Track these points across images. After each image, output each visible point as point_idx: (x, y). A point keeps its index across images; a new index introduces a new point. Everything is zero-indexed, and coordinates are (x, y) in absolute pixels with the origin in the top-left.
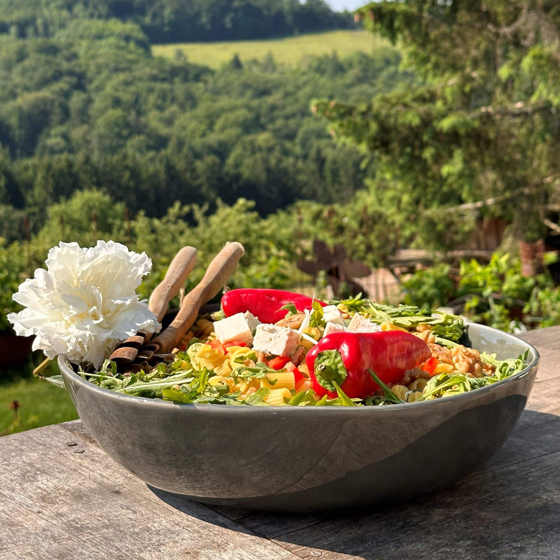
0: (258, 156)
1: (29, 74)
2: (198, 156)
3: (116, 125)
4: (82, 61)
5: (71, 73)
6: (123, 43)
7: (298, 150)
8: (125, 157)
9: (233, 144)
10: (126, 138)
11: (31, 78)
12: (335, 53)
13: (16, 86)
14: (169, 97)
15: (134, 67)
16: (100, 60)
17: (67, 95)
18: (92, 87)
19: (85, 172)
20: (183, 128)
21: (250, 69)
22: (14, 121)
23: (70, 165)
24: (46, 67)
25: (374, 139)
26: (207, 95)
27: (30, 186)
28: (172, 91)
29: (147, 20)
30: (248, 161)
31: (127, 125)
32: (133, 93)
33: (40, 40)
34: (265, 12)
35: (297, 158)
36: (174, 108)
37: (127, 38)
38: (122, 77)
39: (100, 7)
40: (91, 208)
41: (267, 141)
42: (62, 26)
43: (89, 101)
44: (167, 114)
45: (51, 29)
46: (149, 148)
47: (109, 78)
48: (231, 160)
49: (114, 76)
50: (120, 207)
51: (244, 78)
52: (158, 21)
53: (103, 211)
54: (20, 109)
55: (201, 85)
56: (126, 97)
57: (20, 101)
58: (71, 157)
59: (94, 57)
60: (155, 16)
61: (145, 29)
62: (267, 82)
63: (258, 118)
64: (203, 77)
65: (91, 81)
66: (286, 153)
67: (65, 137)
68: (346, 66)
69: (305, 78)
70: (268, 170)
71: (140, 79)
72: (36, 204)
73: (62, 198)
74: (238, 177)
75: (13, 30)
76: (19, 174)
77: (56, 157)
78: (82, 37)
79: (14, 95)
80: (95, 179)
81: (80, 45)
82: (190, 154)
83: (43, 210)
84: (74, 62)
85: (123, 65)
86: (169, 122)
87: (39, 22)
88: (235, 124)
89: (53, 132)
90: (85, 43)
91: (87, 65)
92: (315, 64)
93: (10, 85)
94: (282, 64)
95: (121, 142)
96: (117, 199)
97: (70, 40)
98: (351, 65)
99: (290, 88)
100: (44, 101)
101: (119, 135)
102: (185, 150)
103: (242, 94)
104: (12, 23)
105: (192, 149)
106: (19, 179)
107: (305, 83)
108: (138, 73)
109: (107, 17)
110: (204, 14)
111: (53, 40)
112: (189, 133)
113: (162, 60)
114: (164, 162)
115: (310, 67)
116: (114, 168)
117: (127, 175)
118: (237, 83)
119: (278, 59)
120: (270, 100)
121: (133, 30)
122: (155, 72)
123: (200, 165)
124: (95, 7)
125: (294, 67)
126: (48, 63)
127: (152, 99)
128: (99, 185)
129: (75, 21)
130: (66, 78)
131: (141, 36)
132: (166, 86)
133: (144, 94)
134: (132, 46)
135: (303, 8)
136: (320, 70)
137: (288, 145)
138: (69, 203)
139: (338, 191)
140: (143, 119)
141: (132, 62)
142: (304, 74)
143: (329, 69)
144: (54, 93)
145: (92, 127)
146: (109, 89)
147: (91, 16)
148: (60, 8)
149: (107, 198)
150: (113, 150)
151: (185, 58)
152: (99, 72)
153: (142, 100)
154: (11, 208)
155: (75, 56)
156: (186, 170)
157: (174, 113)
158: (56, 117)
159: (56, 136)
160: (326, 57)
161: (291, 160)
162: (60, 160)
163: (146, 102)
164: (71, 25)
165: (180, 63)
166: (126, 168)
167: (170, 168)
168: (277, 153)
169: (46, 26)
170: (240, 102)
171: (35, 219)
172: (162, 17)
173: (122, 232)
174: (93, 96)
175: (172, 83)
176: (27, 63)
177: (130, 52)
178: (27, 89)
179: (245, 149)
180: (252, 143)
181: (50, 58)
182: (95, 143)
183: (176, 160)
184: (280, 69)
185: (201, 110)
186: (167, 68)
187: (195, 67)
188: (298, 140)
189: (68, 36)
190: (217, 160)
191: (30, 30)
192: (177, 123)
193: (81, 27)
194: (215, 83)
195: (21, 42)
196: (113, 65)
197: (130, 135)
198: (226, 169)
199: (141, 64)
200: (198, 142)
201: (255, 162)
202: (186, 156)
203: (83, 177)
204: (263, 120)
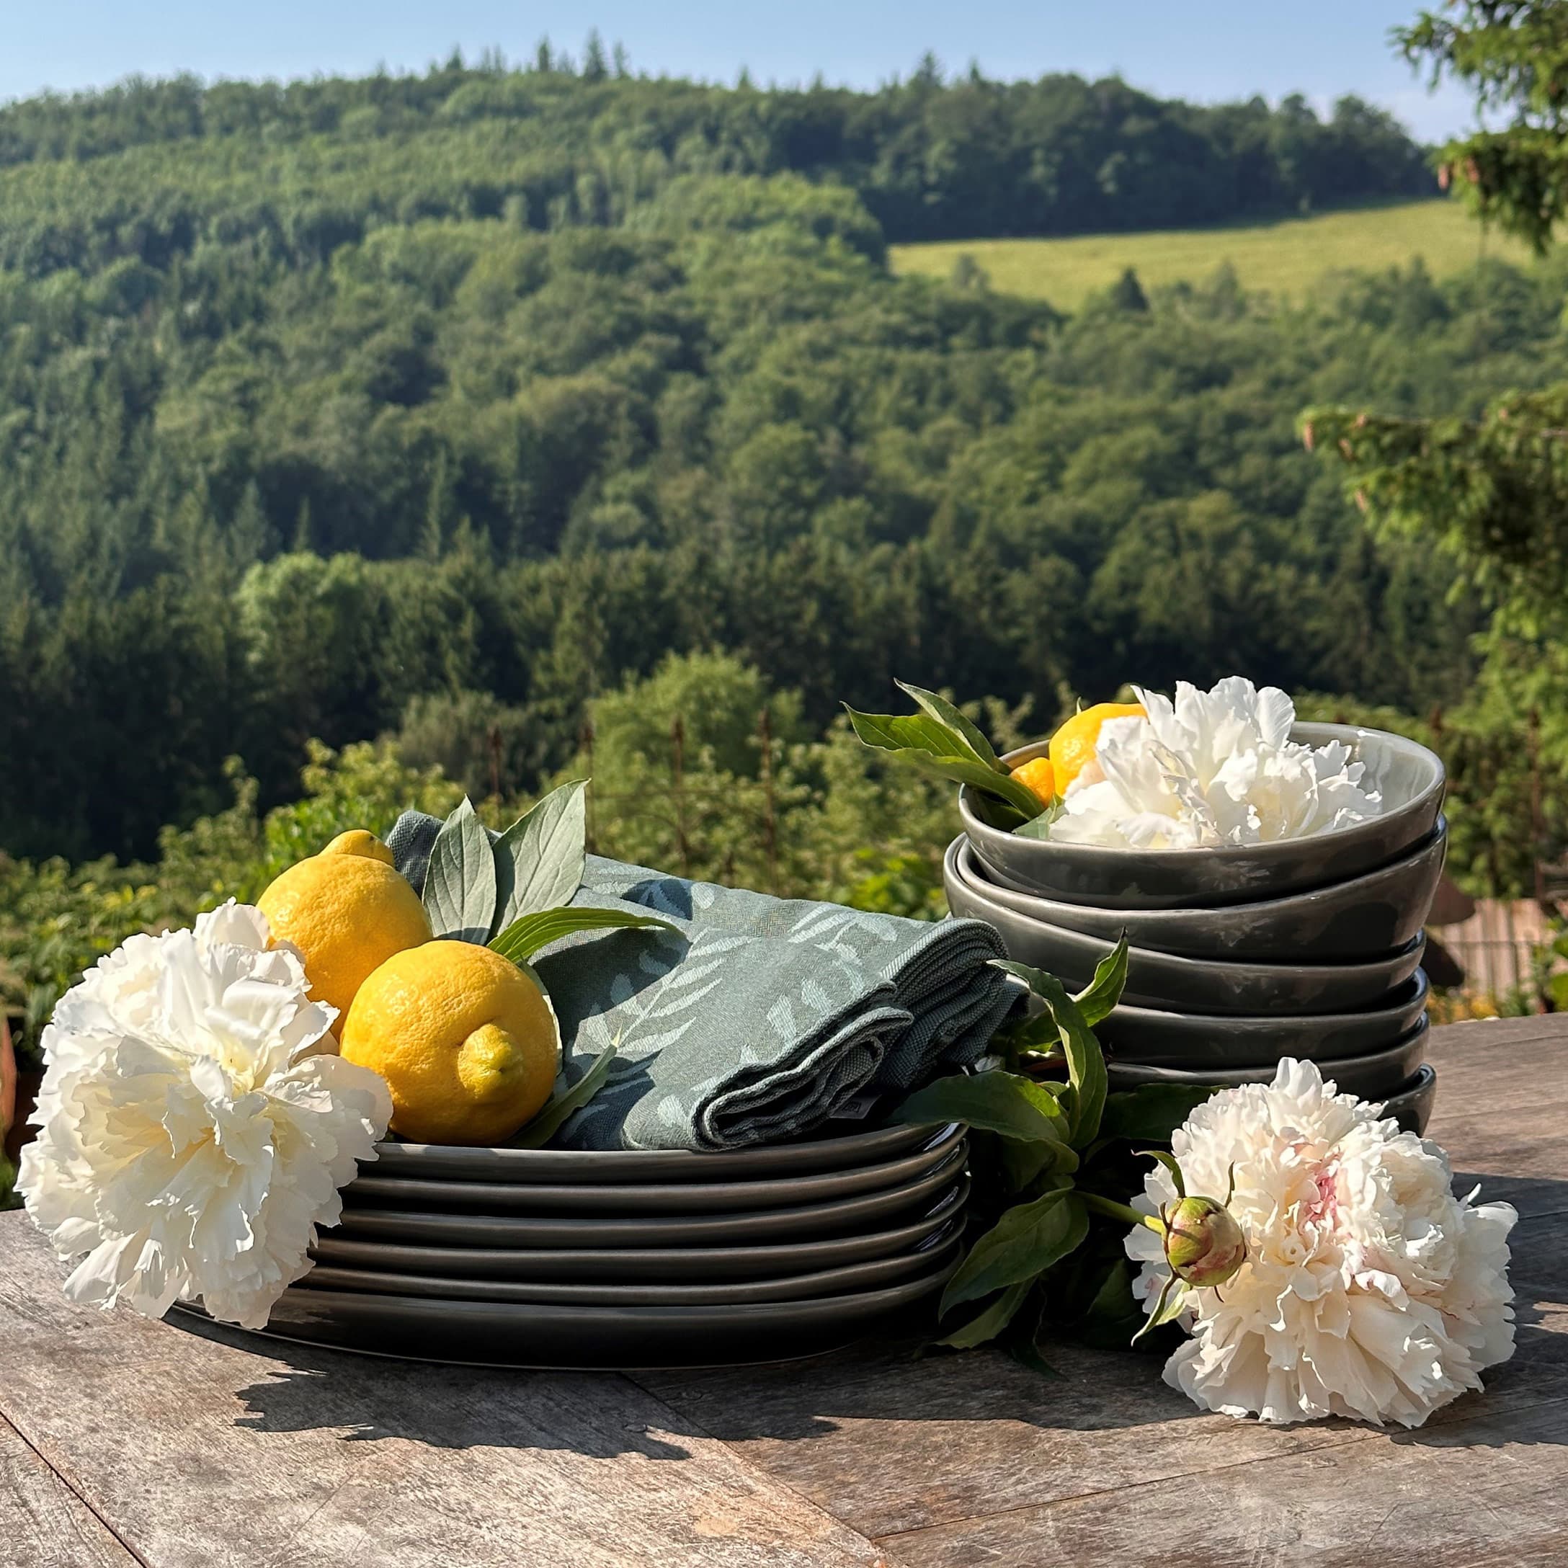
0: (1189, 559)
1: (551, 327)
2: (1014, 557)
3: (785, 468)
4: (696, 290)
5: (666, 324)
6: (810, 240)
7: (1307, 543)
8: (807, 561)
9: (1116, 527)
10: (811, 506)
11: (555, 340)
12: (1419, 263)
13: (516, 361)
14: (935, 392)
15: (839, 305)
16: (745, 288)
17: (652, 384)
18: (722, 360)
19: (695, 601)
20: (975, 479)
21: (1169, 309)
22: (506, 456)
23: (655, 581)
24: (598, 308)
25: (1486, 521)
26: (1043, 384)
27: (542, 638)
28: (943, 372)
29: (880, 175)
30: (1158, 576)
31: (815, 468)
32: (832, 379)
33: (584, 234)
34: (1217, 148)
35: (1304, 566)
36: (949, 421)
37: (823, 227)
38: (804, 333)
39: (748, 141)
40: (705, 705)
41: (1216, 517)
42: (646, 194)
43: (714, 401)
44: (927, 437)
45: (615, 202)
46: (877, 534)
47: (770, 337)
48: (1108, 574)
49: (781, 330)
50: (787, 703)
51: (1149, 335)
52: (911, 176)
53: (739, 712)
54: (524, 421)
55: (1027, 355)
56: (814, 390)
57: (523, 400)
58: (657, 558)
59: (730, 278)
60: (900, 163)
61: (872, 200)
62: (1219, 347)
63: (1189, 451)
64: (1035, 334)
65: (718, 347)
66: (1271, 552)
67: (644, 502)
68: (1452, 303)
69: (1329, 337)
70: (1218, 602)
71: (855, 340)
72: (558, 689)
73: (629, 675)
74: (1129, 620)
75: (513, 206)
76: (515, 605)
77: (616, 558)
78: (696, 225)
79: (509, 387)
80: (720, 621)
81: (690, 246)
82: (992, 553)
83: (574, 709)
84: (675, 292)
85: (808, 302)
86: (935, 462)
87: (583, 182)
88: (1125, 465)
89: (609, 489)
90: (704, 242)
91: (711, 302)
92: (1359, 296)
93: (497, 356)
94: (1264, 295)
95: (800, 515)
96: (780, 678)
97: (664, 234)
98: (1466, 298)
99: (1287, 365)
100: (588, 400)
101: (791, 497)
102: (978, 541)
103: (1146, 384)
104: (510, 189)
105: (996, 537)
106: (512, 618)
107: (1331, 352)
108: (849, 325)
109: (769, 171)
110: (1038, 155)
111: (619, 234)
112: (989, 491)
113: (918, 285)
114: (917, 576)
115: (1345, 304)
116: (775, 590)
117: (812, 610)
118: (1129, 350)
119: (1250, 284)
120: (1226, 399)
121: (838, 203)
122: (896, 318)
123: (1019, 585)
124: (737, 141)
125: (1298, 305)
126: (602, 295)
127: (886, 396)
128: (731, 639)
129: (682, 180)
130: (651, 338)
131: (860, 219)
132: (926, 358)
133: (864, 382)
134: (834, 246)
135: (1325, 135)
136: (1375, 314)
137: (1278, 529)
138: (646, 686)
139: (1424, 668)
140: (860, 453)
141: (834, 291)
142: (1326, 323)
143: (1401, 309)
144: (616, 379)
145: (717, 474)
146: (766, 370)
147: (726, 166)
148: (641, 146)
149: (751, 677)
150: (777, 539)
151: (984, 279)
152: (741, 323)
153: (856, 398)
154: (487, 699)
155: (677, 276)
156: (978, 597)
157: (950, 433)
158: (620, 448)
159: (618, 499)
160: (1394, 274)
161: (1287, 574)
162: (625, 566)
163: (869, 402)
164: (670, 192)
165: (967, 294)
166: (810, 589)
167: (933, 593)
168: (1243, 555)
169: (602, 196)
170: (1140, 403)
171: (551, 730)
172: (921, 167)
173: (786, 775)
174: (723, 385)
175: (946, 350)
176: (545, 296)
177: (828, 264)
178: (542, 368)
179: (1150, 539)
180: (1171, 522)
181: (608, 281)
182: (723, 522)
183: (951, 568)
184: (1255, 310)
185: (1026, 426)
186: (932, 309)
187: (1012, 304)
188: (1305, 515)
189: (660, 223)
190: (1070, 570)
191: (559, 206)
192: (955, 462)
193: (696, 197)
194: (1067, 348)
195: (532, 240)
196: (781, 299)
197: (824, 498)
198: (1093, 596)
199: (858, 297)
200: (1014, 519)
201: (1181, 575)
202: (979, 558)
203: (688, 614)
204: (1205, 457)
